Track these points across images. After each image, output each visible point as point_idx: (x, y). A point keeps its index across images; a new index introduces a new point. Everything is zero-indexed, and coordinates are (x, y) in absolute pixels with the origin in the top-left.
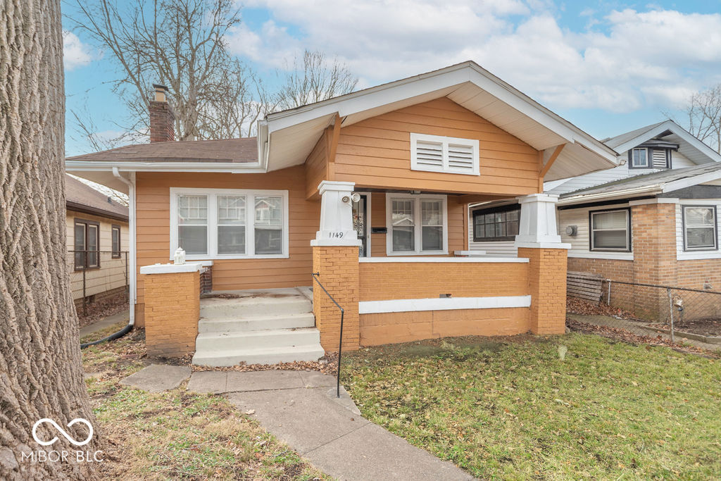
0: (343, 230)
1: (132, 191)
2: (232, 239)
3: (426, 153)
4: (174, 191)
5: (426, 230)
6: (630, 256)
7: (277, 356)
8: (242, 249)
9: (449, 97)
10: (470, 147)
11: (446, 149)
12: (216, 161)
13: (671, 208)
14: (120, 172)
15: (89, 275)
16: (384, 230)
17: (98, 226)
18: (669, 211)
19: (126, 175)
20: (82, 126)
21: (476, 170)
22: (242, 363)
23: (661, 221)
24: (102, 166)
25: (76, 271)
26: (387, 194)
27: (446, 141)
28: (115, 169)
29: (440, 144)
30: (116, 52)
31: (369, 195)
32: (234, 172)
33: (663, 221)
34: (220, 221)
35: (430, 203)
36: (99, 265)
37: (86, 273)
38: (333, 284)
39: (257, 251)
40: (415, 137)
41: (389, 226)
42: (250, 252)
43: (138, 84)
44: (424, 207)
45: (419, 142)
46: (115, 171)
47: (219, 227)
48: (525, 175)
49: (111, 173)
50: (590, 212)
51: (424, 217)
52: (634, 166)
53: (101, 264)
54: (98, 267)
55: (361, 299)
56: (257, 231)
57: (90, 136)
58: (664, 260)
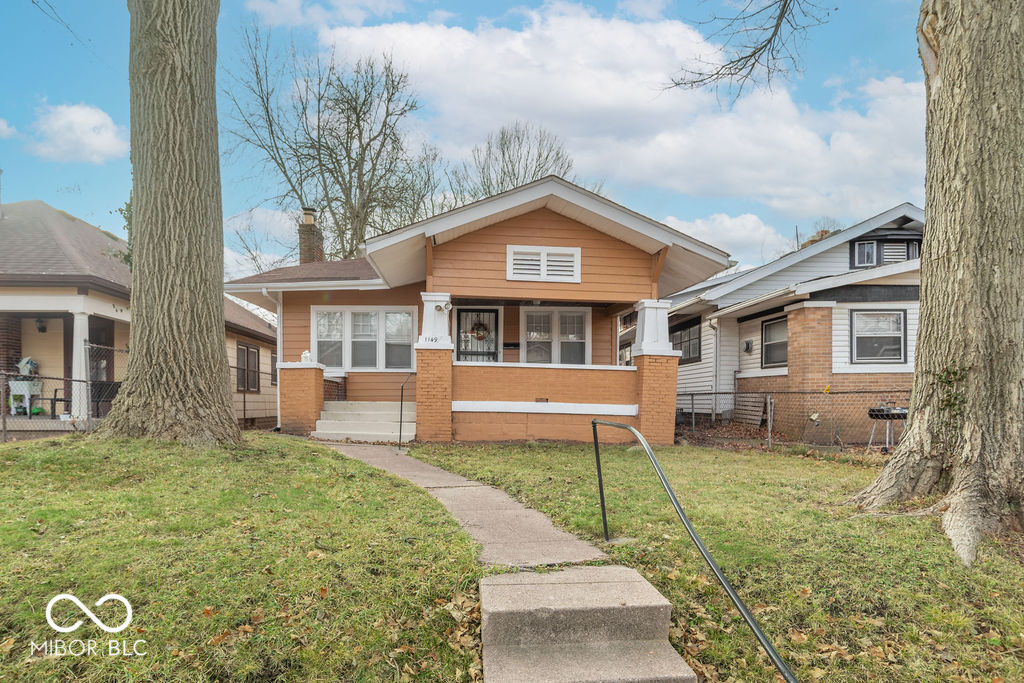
0: (438, 336)
1: (279, 309)
2: (363, 353)
3: (523, 263)
4: (314, 308)
5: (564, 346)
6: (784, 371)
7: (375, 436)
8: (373, 363)
9: (548, 206)
10: (572, 255)
11: (544, 259)
12: (346, 279)
13: (825, 313)
14: (269, 293)
15: (249, 397)
16: (517, 346)
17: (258, 351)
18: (822, 316)
19: (274, 295)
20: (247, 248)
21: (577, 278)
22: (348, 439)
23: (811, 328)
24: (254, 287)
25: (239, 391)
26: (521, 307)
27: (544, 251)
28: (264, 289)
29: (539, 254)
30: (278, 164)
31: (501, 309)
32: (361, 288)
33: (814, 327)
34: (354, 336)
35: (573, 317)
36: (259, 389)
37: (247, 396)
38: (428, 382)
39: (388, 365)
40: (511, 249)
41: (523, 341)
42: (381, 366)
43: (300, 198)
44: (563, 321)
45: (515, 253)
46: (264, 291)
47: (353, 342)
48: (635, 280)
49: (261, 293)
50: (763, 322)
51: (563, 332)
52: (857, 264)
53: (261, 389)
54: (258, 392)
55: (454, 398)
56: (388, 345)
57: (254, 259)
58: (811, 372)
